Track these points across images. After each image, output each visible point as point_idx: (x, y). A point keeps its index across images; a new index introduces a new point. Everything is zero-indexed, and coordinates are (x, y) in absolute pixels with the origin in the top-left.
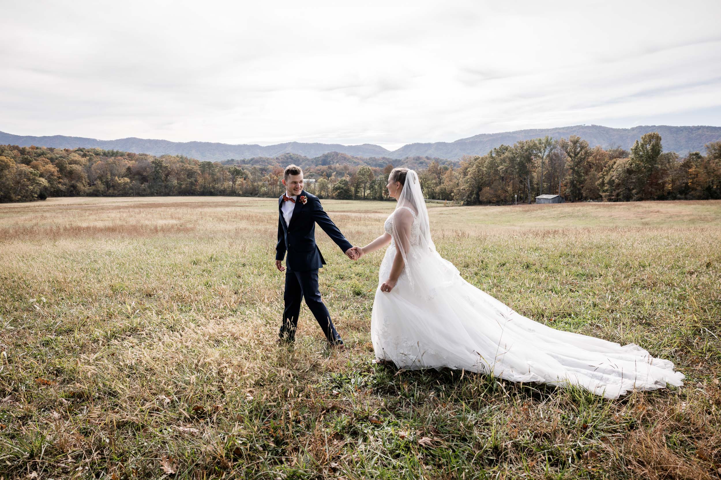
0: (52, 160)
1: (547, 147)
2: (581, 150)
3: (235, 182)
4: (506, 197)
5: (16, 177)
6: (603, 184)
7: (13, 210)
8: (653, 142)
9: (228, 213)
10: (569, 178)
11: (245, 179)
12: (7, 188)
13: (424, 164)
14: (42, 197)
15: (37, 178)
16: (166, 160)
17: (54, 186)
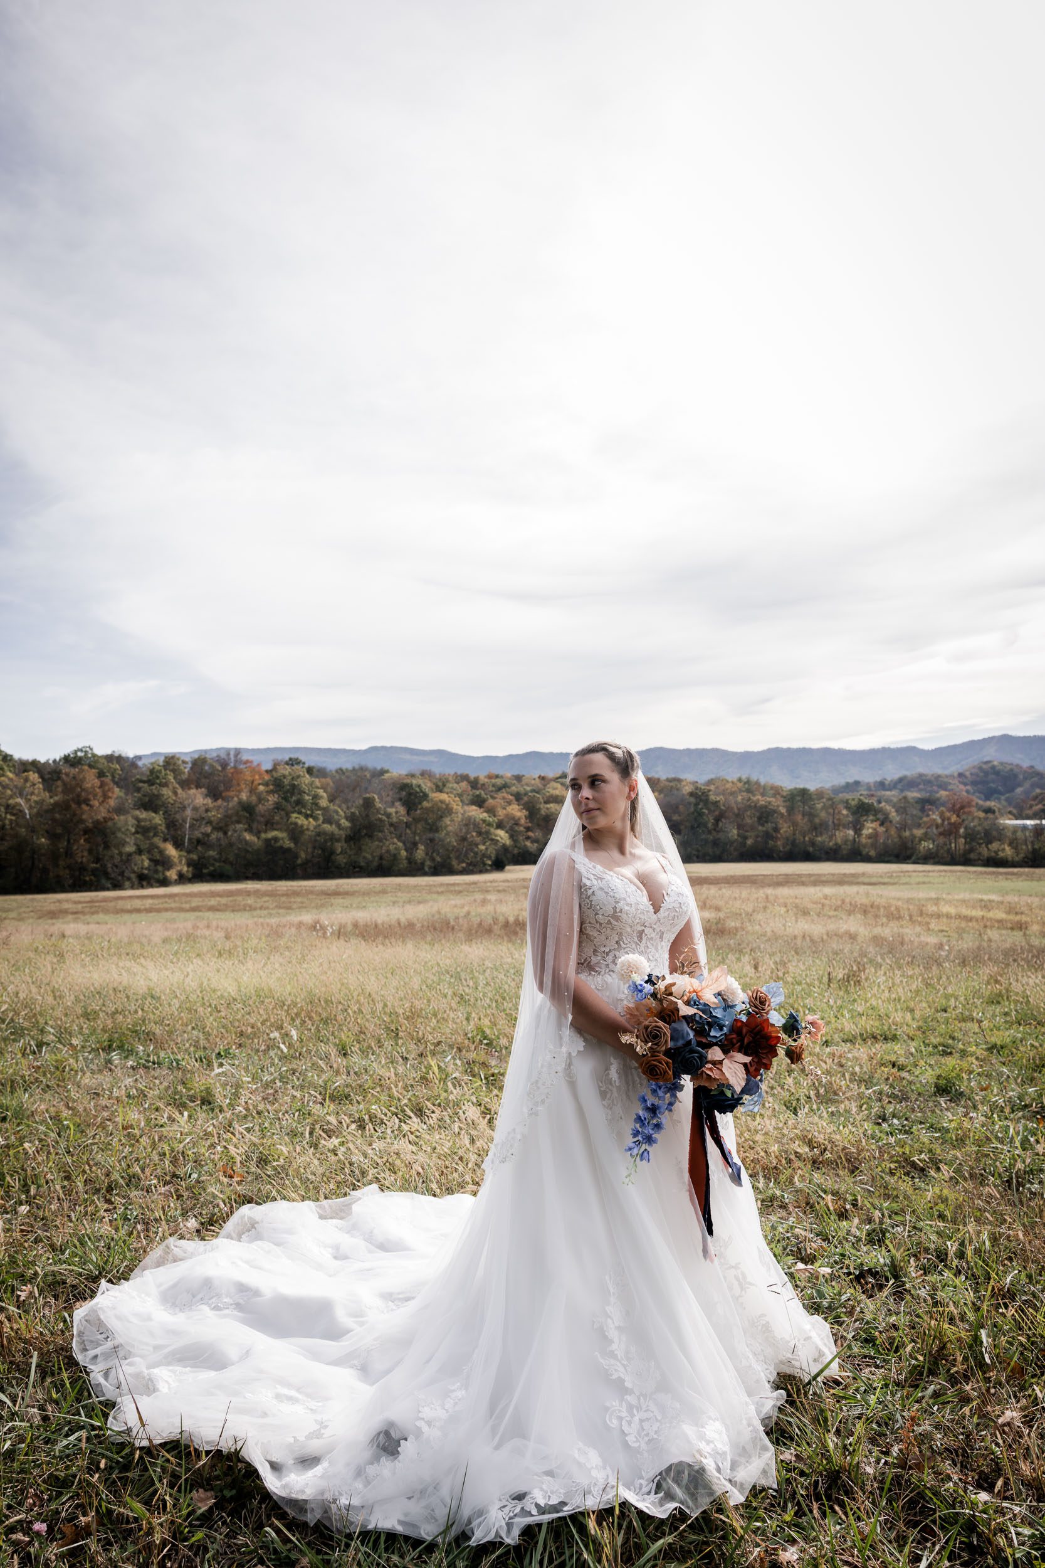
0: (518, 797)
3: (860, 829)
5: (461, 830)
7: (452, 888)
11: (882, 824)
12: (447, 850)
14: (499, 865)
15: (492, 830)
16: (717, 788)
17: (519, 845)
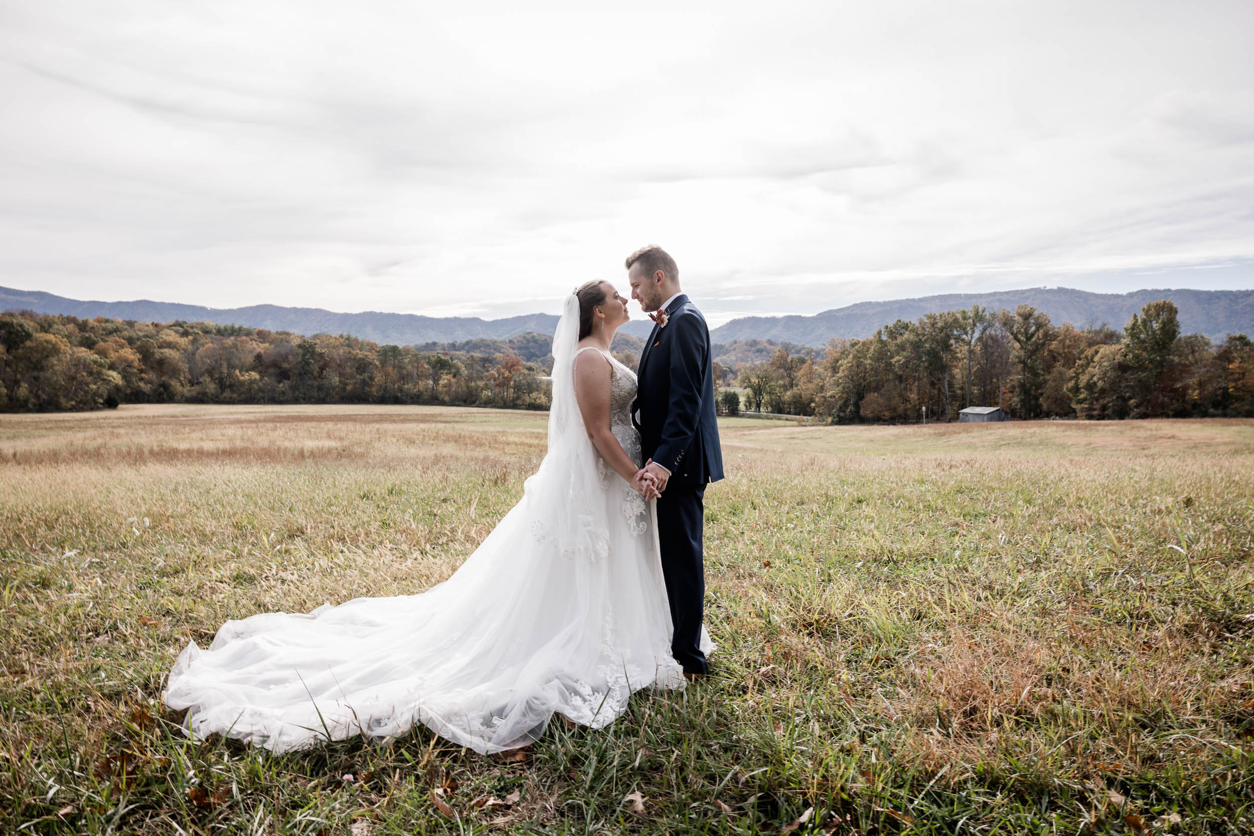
0: (131, 341)
1: (978, 325)
2: (1037, 330)
3: (438, 380)
4: (906, 410)
6: (1076, 390)
7: (62, 425)
8: (1164, 316)
9: (424, 431)
10: (1016, 377)
11: (454, 376)
12: (54, 388)
13: (765, 353)
14: (111, 403)
15: (104, 371)
16: (322, 342)
17: (132, 385)
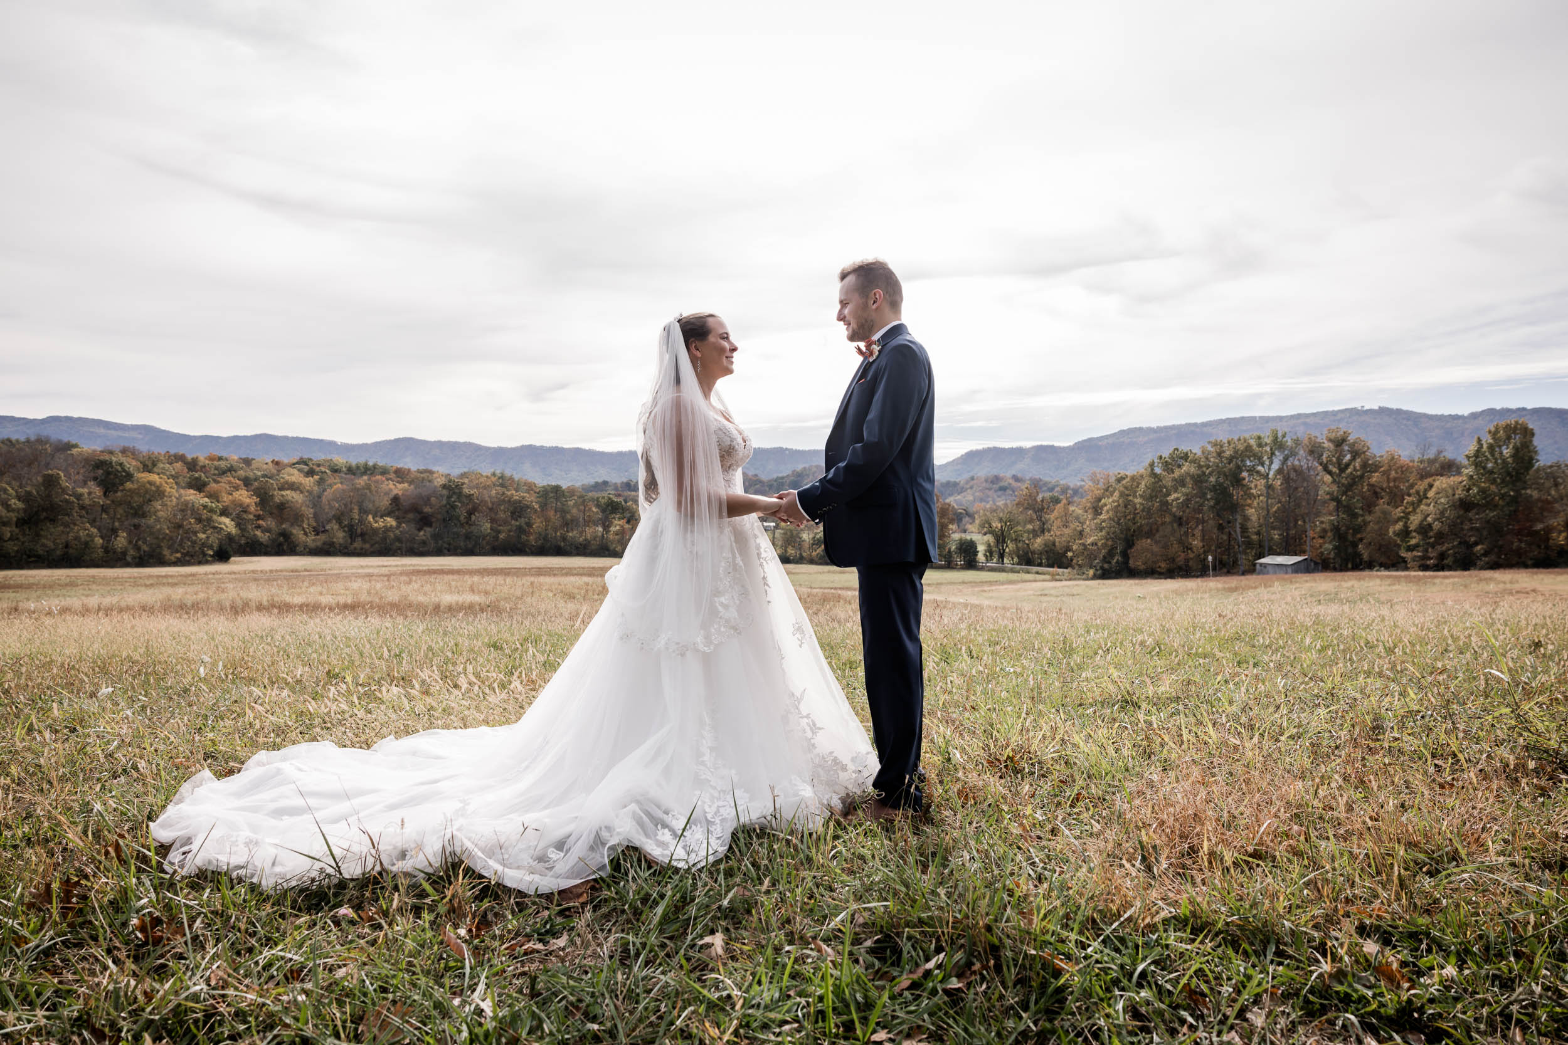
0: (247, 482)
1: (1277, 453)
2: (1353, 459)
3: (609, 526)
4: (1187, 560)
5: (175, 515)
6: (1405, 533)
7: (165, 581)
8: (1517, 440)
10: (1327, 518)
11: (628, 522)
12: (157, 538)
13: (1009, 492)
14: (222, 556)
15: (215, 517)
16: (471, 481)
17: (247, 534)
